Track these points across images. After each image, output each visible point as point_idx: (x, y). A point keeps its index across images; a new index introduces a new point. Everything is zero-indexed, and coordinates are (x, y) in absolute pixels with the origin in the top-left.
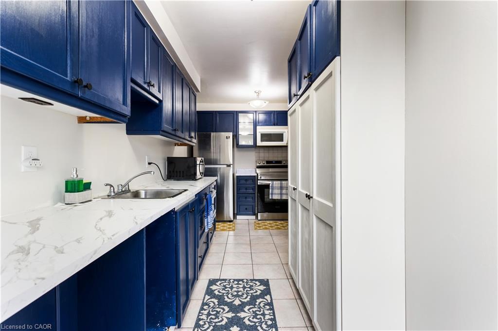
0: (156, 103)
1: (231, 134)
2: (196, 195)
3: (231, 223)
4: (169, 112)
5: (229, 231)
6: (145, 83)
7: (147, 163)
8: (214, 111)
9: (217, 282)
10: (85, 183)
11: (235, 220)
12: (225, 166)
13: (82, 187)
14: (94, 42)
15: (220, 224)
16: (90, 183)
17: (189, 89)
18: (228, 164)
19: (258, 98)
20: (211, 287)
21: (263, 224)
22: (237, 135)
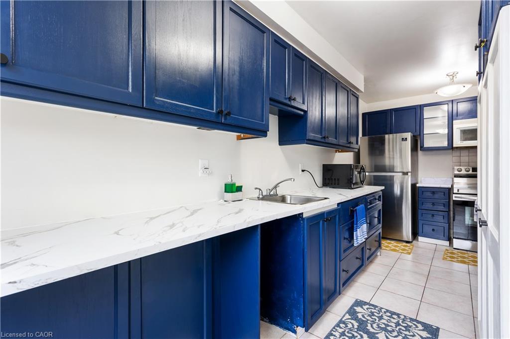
0: (301, 114)
1: (408, 135)
2: (338, 204)
3: (408, 245)
4: (317, 120)
5: (402, 253)
6: (286, 99)
7: (301, 171)
8: (388, 110)
9: (364, 305)
10: (237, 187)
11: (414, 242)
12: (401, 174)
13: (234, 189)
14: (236, 78)
15: (392, 242)
16: (242, 186)
17: (347, 92)
18: (405, 171)
19: (452, 82)
20: (355, 308)
21: (460, 255)
22: (421, 134)
